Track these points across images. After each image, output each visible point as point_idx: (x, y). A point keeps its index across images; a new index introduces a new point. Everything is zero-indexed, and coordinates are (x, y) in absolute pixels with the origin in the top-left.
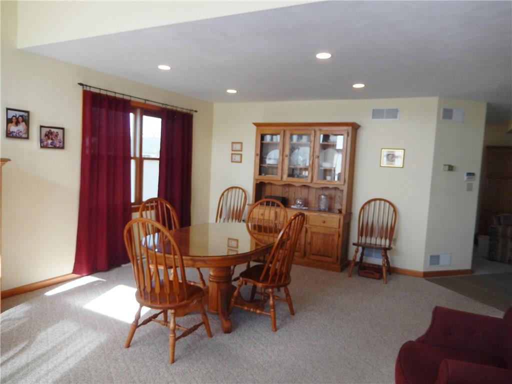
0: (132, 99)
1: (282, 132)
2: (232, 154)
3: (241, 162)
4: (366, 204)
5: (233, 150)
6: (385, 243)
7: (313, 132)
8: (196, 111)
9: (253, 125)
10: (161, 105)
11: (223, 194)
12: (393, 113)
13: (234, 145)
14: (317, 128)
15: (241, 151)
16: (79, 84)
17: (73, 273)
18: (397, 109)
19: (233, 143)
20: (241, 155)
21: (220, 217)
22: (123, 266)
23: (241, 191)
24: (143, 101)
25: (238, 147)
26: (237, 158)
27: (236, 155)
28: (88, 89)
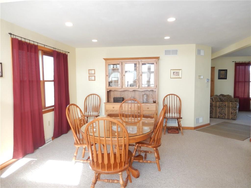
0: (39, 45)
1: (121, 63)
2: (89, 76)
3: (95, 80)
4: (165, 97)
5: (89, 74)
6: (176, 115)
7: (138, 62)
8: (69, 53)
9: (103, 59)
10: (52, 49)
11: (86, 99)
12: (175, 52)
13: (90, 71)
14: (140, 60)
15: (95, 74)
16: (9, 33)
17: (13, 158)
18: (177, 50)
19: (89, 70)
20: (95, 76)
21: (86, 112)
22: (40, 148)
23: (97, 96)
24: (43, 46)
25: (93, 72)
26: (93, 78)
27: (92, 76)
28: (15, 37)
